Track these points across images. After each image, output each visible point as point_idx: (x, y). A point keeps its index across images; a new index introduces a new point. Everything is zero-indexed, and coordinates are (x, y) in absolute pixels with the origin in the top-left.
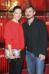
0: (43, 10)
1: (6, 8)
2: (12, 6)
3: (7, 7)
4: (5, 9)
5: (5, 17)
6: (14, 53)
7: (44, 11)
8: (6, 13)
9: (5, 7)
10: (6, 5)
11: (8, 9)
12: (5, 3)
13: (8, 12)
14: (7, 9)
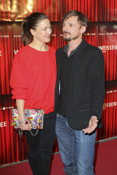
0: (93, 20)
1: (9, 15)
2: (23, 12)
3: (10, 13)
4: (7, 17)
5: (8, 36)
6: (29, 119)
7: (94, 22)
8: (9, 27)
9: (7, 13)
10: (9, 9)
11: (15, 18)
12: (7, 4)
13: (14, 25)
14: (11, 18)
